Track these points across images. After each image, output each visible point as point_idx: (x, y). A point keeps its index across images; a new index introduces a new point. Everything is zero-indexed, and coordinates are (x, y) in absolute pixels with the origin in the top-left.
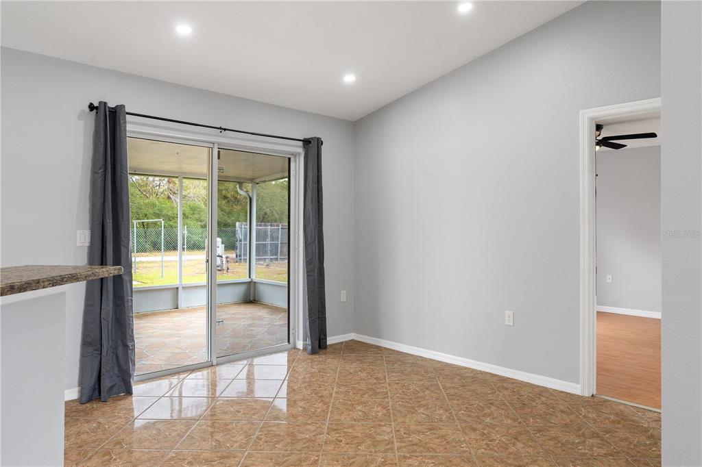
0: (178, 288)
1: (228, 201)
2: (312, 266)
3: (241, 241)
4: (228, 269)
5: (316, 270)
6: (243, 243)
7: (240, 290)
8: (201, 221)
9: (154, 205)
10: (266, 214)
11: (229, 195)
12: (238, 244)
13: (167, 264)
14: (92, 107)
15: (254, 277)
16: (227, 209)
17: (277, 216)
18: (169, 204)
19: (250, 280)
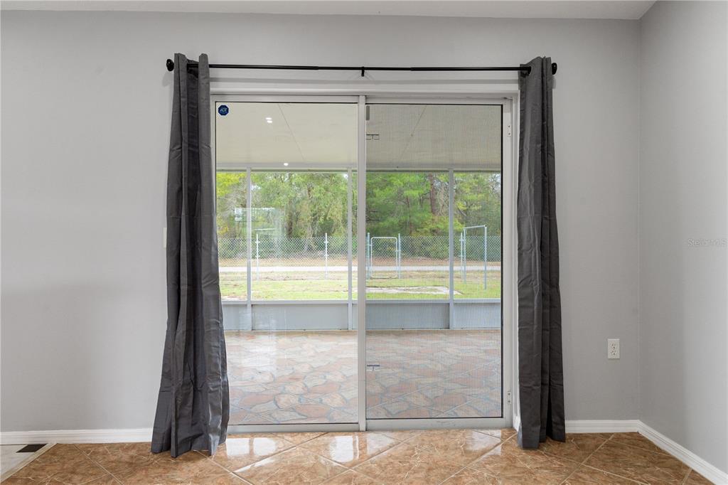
0: (449, 304)
2: (528, 290)
5: (536, 298)
14: (170, 66)
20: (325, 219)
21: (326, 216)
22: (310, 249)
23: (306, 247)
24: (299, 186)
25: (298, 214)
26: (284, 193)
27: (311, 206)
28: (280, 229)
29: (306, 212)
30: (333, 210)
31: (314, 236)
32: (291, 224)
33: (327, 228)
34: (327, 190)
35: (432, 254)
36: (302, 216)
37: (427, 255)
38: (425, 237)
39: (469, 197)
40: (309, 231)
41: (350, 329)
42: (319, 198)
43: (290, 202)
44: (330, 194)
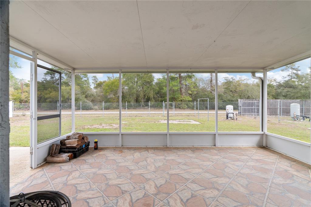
0: (215, 134)
1: (233, 93)
3: (241, 107)
4: (237, 119)
6: (242, 107)
7: (256, 139)
8: (222, 100)
9: (206, 95)
10: (249, 96)
11: (233, 90)
12: (239, 108)
13: (211, 115)
15: (266, 131)
16: (232, 95)
17: (254, 97)
18: (211, 94)
19: (262, 133)
20: (148, 97)
21: (148, 96)
22: (143, 106)
23: (142, 106)
24: (140, 86)
25: (139, 95)
26: (135, 88)
27: (143, 93)
28: (134, 100)
29: (142, 95)
30: (150, 94)
31: (144, 102)
32: (137, 98)
33: (148, 100)
34: (148, 87)
35: (181, 108)
36: (140, 96)
37: (180, 108)
38: (179, 103)
39: (193, 90)
40: (143, 101)
41: (168, 146)
42: (146, 90)
43: (137, 92)
44: (149, 89)
